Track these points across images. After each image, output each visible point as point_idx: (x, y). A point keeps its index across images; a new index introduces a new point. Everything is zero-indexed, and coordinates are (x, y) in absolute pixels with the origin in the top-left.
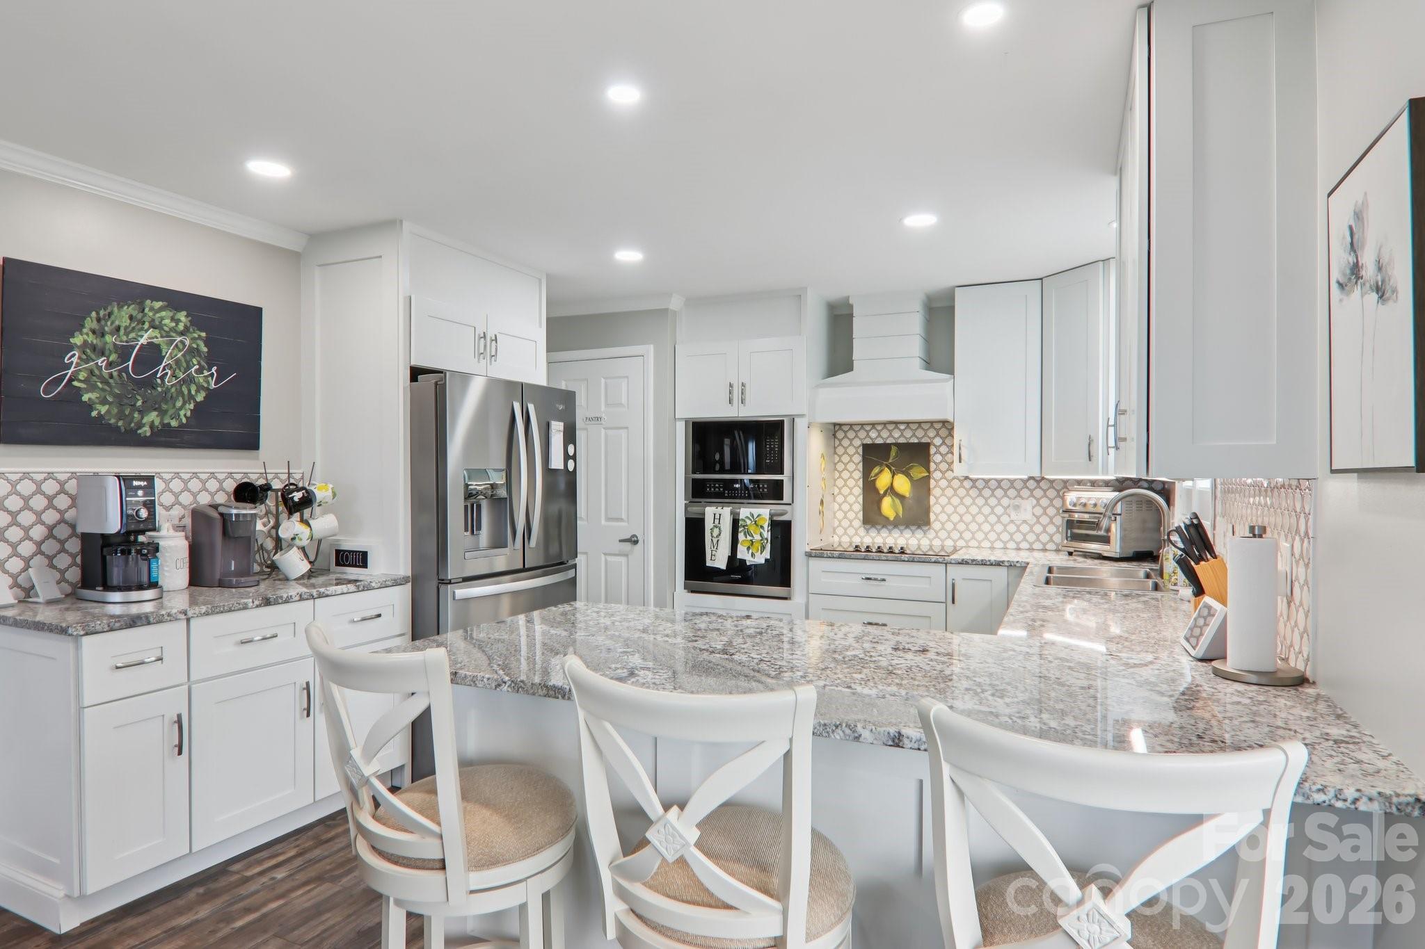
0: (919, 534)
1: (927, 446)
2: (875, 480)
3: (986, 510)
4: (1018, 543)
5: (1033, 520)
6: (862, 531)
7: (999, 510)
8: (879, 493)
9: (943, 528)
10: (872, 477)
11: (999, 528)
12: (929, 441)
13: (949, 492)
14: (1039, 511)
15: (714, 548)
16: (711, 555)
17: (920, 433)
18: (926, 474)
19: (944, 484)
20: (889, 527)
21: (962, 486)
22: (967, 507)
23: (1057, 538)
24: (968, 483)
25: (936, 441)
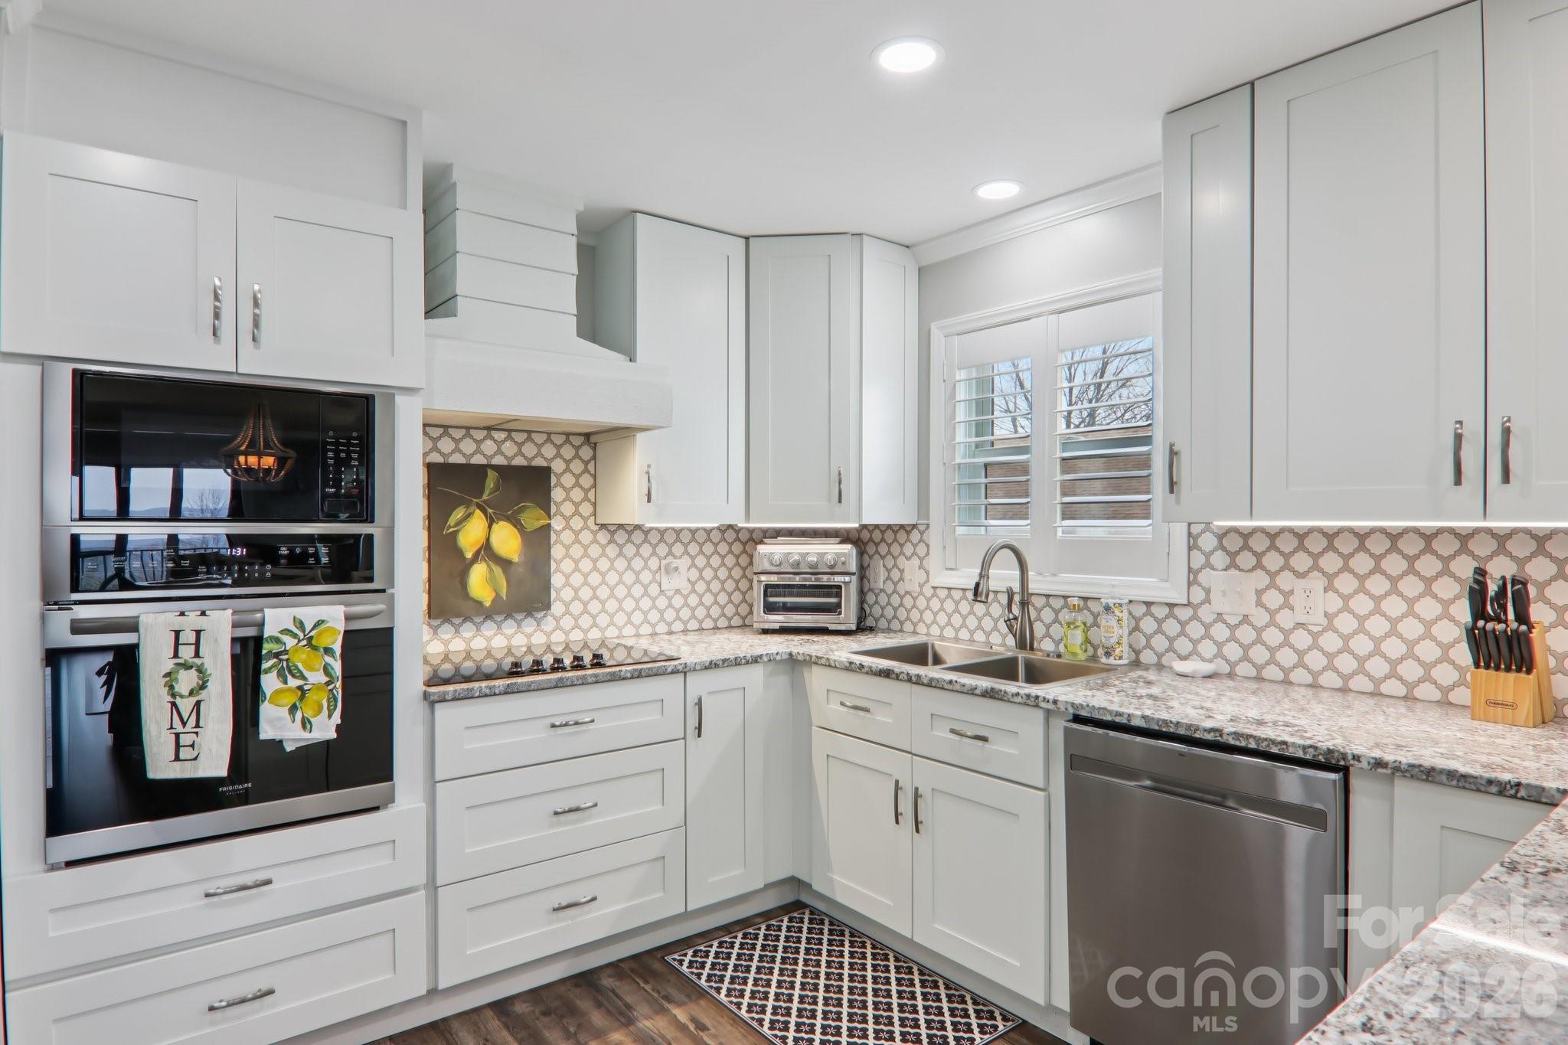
0: (529, 625)
1: (545, 473)
2: (456, 532)
3: (629, 577)
4: (669, 624)
5: (686, 588)
6: (426, 633)
7: (646, 577)
8: (464, 558)
9: (568, 612)
10: (450, 527)
11: (646, 603)
12: (545, 463)
13: (577, 551)
14: (694, 574)
15: (184, 724)
16: (178, 746)
17: (529, 450)
18: (543, 522)
19: (567, 537)
20: (478, 620)
21: (595, 541)
22: (603, 575)
23: (715, 611)
24: (603, 538)
25: (558, 466)
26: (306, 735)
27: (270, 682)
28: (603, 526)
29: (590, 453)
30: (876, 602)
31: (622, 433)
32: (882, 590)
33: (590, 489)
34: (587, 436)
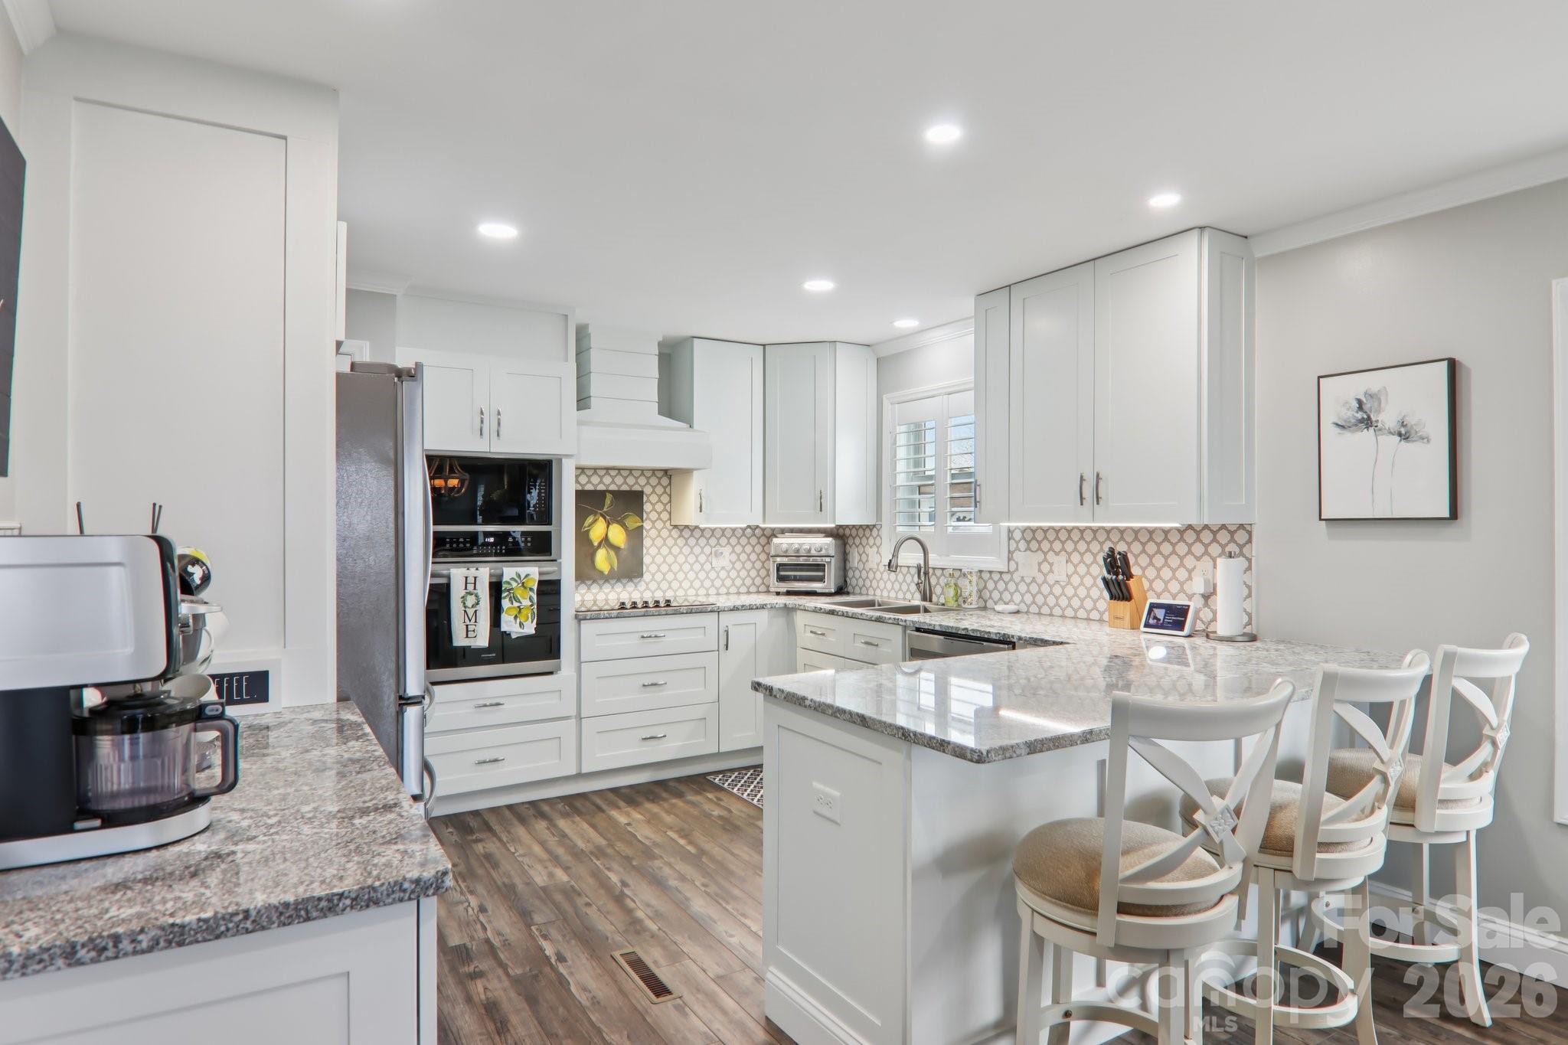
0: (630, 587)
1: (640, 494)
2: (588, 531)
3: (691, 559)
4: (718, 589)
5: (728, 566)
6: (575, 588)
7: (702, 558)
8: (593, 545)
9: (653, 579)
10: (585, 527)
11: (702, 575)
12: (640, 489)
13: (659, 542)
14: (734, 557)
15: (470, 621)
16: (467, 631)
17: (631, 481)
18: (639, 524)
19: (653, 533)
20: (601, 582)
21: (670, 536)
22: (675, 557)
23: (748, 582)
24: (675, 533)
25: (647, 490)
26: (521, 630)
27: (506, 603)
28: (676, 527)
29: (668, 481)
30: (854, 576)
31: (686, 472)
32: (857, 568)
33: (667, 504)
34: (666, 472)
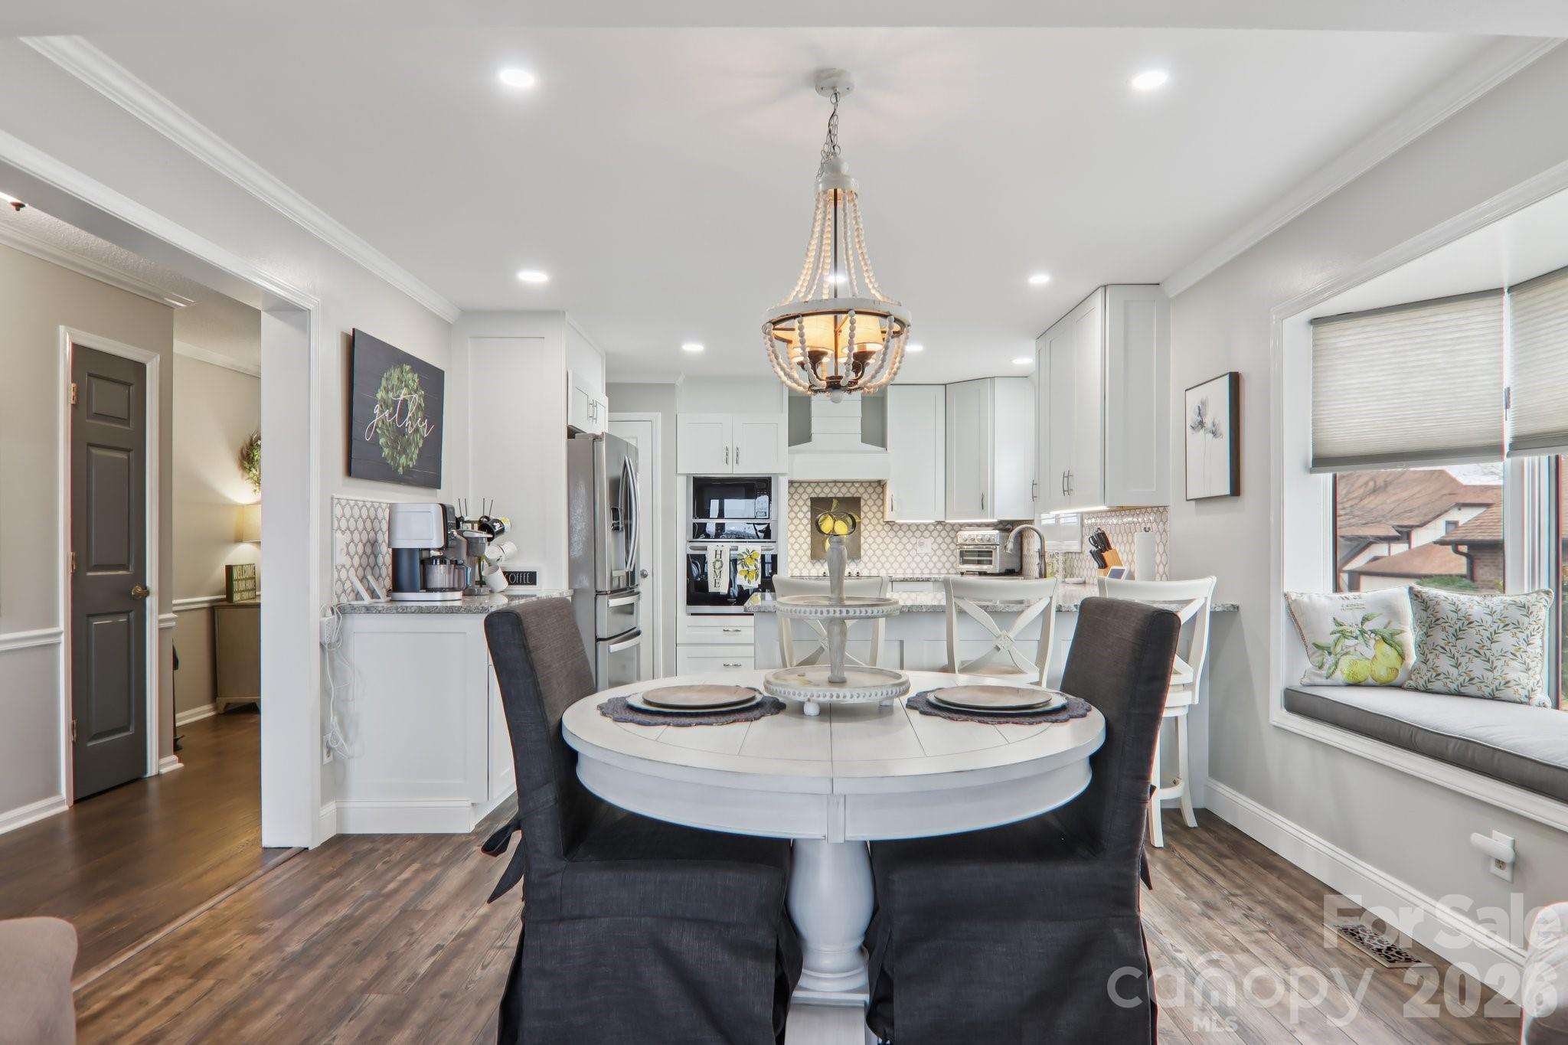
0: (853, 565)
1: (859, 499)
3: (900, 547)
4: (922, 570)
5: (932, 553)
6: (809, 565)
7: (909, 546)
8: (823, 535)
9: (869, 560)
10: (818, 522)
11: (909, 559)
12: (859, 496)
13: (874, 534)
14: (935, 546)
15: (717, 577)
16: (716, 583)
17: (853, 490)
18: (857, 520)
19: (870, 527)
21: (883, 529)
22: (887, 545)
24: (887, 528)
25: (865, 496)
26: (749, 585)
27: (739, 567)
28: (887, 522)
29: (881, 489)
33: (880, 506)
34: (873, 482)
